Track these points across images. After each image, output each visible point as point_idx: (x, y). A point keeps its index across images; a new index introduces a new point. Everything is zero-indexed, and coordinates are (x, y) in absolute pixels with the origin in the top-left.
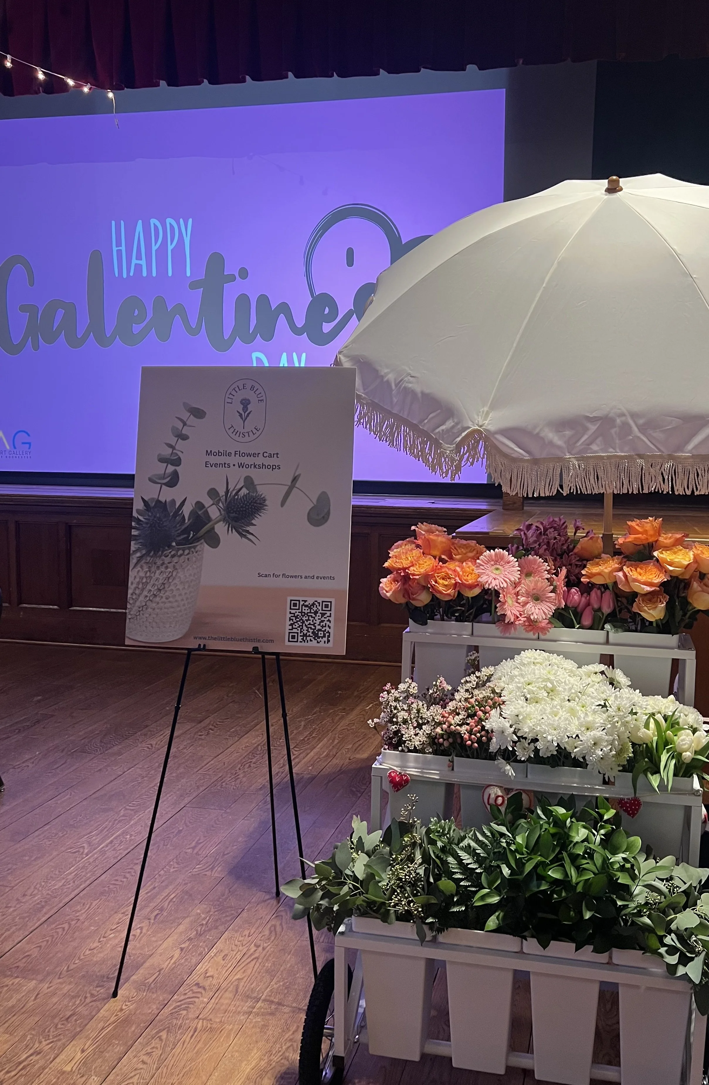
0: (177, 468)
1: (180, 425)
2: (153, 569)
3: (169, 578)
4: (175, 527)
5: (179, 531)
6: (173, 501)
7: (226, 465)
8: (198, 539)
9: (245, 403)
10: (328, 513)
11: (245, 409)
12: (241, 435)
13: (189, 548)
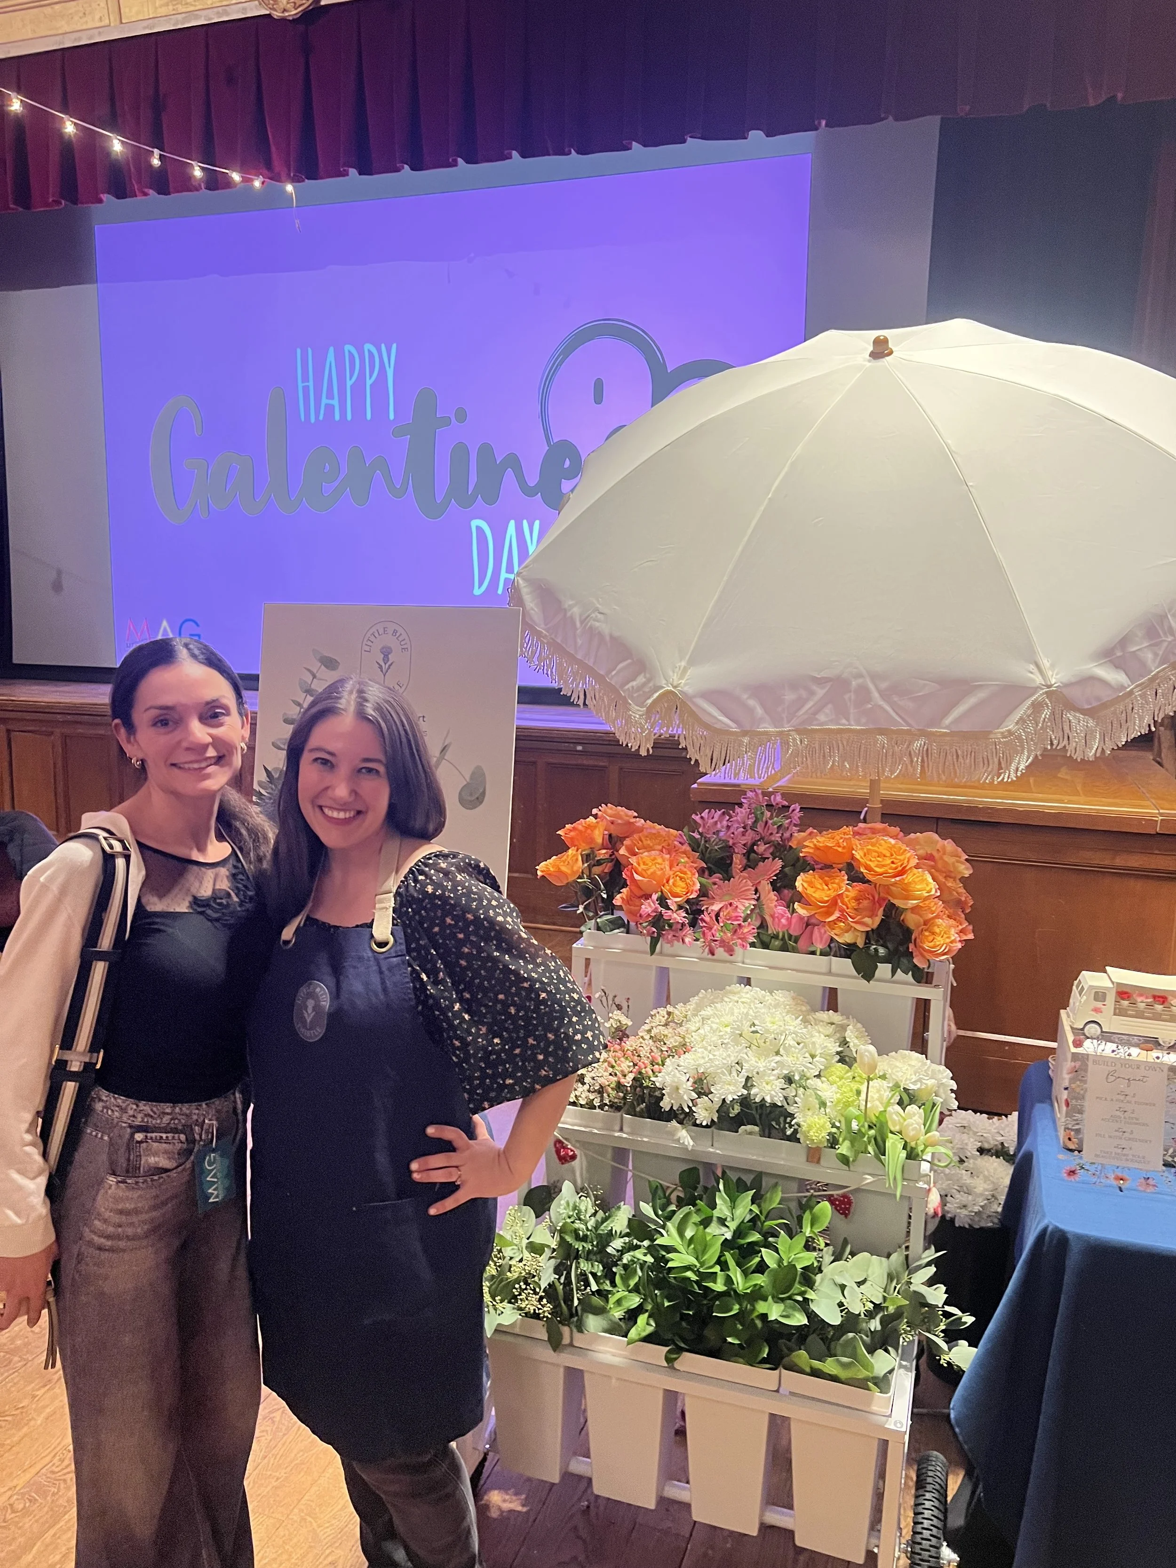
1: (308, 678)
9: (386, 653)
10: (483, 794)
11: (386, 658)
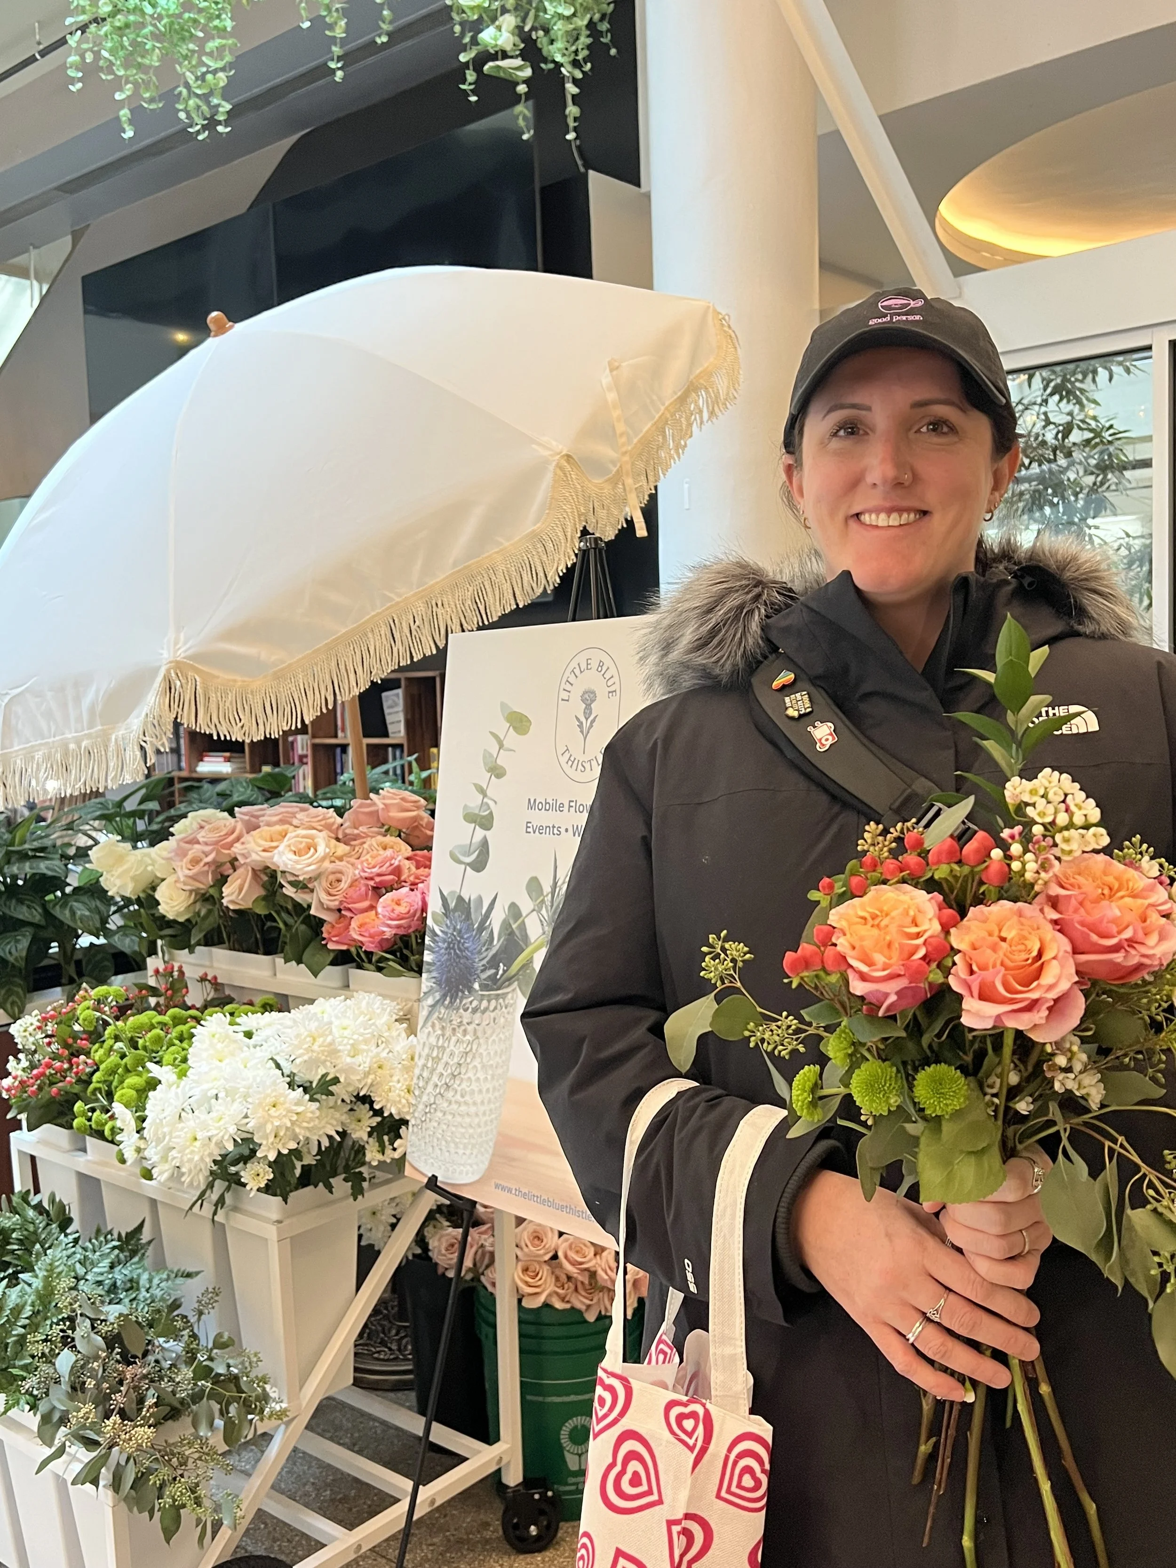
0: (488, 834)
1: (494, 748)
2: (448, 1033)
3: (467, 1053)
4: (480, 952)
5: (484, 962)
6: (480, 900)
7: (556, 831)
8: (510, 980)
9: (589, 698)
12: (580, 767)
13: (497, 997)
